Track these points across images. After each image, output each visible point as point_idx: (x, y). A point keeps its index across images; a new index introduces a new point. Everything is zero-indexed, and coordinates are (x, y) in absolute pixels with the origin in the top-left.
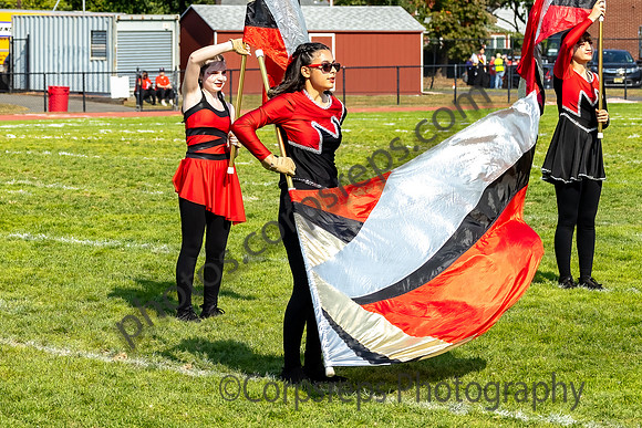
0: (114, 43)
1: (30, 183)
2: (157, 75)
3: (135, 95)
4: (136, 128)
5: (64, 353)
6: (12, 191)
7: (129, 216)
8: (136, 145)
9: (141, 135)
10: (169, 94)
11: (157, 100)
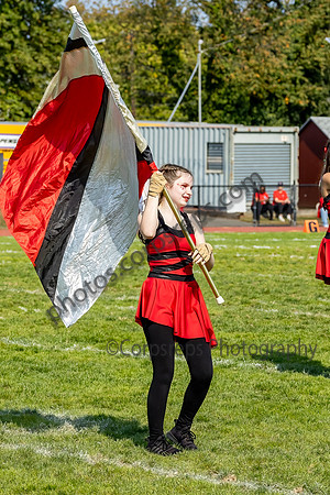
0: (231, 156)
2: (275, 189)
3: (252, 209)
4: (251, 244)
5: (171, 474)
6: (122, 308)
7: (242, 334)
8: (252, 261)
9: (257, 251)
10: (286, 209)
11: (274, 215)
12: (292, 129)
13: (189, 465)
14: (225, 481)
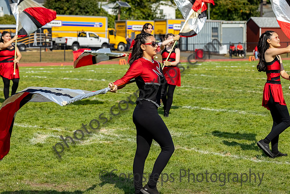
0: (221, 33)
1: (190, 87)
2: (238, 45)
3: (229, 52)
4: (230, 66)
5: (206, 153)
6: (183, 90)
7: (229, 100)
8: (231, 72)
9: (232, 68)
10: (242, 52)
11: (237, 54)
12: (244, 22)
13: (212, 149)
14: (226, 155)
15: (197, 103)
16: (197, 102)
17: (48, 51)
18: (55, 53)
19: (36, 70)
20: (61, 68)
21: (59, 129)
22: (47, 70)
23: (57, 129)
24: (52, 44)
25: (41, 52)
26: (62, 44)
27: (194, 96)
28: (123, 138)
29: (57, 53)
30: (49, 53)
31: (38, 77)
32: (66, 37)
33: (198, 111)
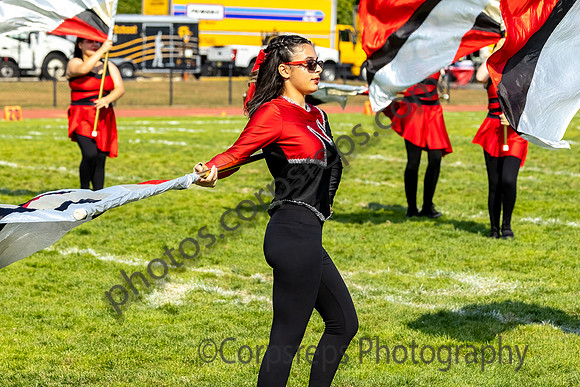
15: (558, 211)
16: (557, 207)
17: (190, 79)
18: (206, 85)
19: (161, 126)
20: (221, 122)
21: (217, 271)
22: (188, 126)
23: (211, 271)
24: (198, 63)
25: (171, 83)
26: (224, 63)
27: (548, 194)
28: (374, 293)
29: (212, 83)
30: (193, 85)
31: (166, 142)
32: (234, 47)
33: (559, 229)
